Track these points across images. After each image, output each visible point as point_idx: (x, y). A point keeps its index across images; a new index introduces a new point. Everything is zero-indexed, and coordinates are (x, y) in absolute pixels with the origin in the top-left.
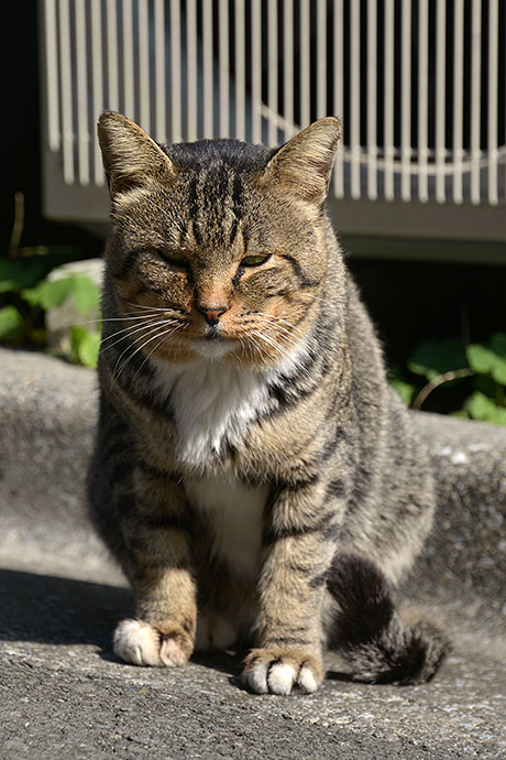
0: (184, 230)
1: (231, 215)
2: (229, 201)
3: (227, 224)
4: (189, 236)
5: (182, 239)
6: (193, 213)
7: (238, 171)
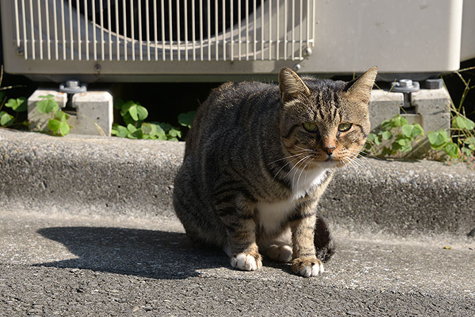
0: (316, 114)
1: (334, 107)
2: (333, 102)
3: (333, 111)
4: (318, 116)
5: (315, 117)
6: (319, 107)
7: (335, 91)
